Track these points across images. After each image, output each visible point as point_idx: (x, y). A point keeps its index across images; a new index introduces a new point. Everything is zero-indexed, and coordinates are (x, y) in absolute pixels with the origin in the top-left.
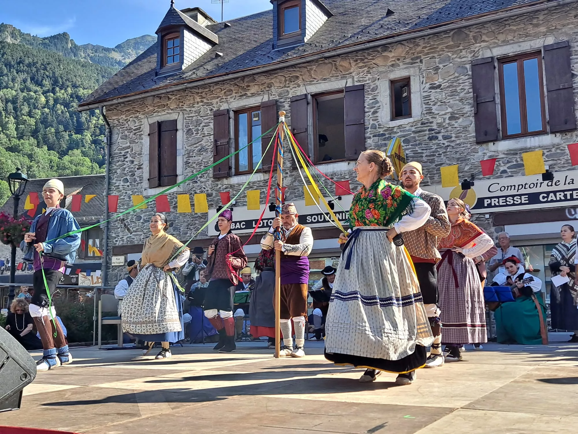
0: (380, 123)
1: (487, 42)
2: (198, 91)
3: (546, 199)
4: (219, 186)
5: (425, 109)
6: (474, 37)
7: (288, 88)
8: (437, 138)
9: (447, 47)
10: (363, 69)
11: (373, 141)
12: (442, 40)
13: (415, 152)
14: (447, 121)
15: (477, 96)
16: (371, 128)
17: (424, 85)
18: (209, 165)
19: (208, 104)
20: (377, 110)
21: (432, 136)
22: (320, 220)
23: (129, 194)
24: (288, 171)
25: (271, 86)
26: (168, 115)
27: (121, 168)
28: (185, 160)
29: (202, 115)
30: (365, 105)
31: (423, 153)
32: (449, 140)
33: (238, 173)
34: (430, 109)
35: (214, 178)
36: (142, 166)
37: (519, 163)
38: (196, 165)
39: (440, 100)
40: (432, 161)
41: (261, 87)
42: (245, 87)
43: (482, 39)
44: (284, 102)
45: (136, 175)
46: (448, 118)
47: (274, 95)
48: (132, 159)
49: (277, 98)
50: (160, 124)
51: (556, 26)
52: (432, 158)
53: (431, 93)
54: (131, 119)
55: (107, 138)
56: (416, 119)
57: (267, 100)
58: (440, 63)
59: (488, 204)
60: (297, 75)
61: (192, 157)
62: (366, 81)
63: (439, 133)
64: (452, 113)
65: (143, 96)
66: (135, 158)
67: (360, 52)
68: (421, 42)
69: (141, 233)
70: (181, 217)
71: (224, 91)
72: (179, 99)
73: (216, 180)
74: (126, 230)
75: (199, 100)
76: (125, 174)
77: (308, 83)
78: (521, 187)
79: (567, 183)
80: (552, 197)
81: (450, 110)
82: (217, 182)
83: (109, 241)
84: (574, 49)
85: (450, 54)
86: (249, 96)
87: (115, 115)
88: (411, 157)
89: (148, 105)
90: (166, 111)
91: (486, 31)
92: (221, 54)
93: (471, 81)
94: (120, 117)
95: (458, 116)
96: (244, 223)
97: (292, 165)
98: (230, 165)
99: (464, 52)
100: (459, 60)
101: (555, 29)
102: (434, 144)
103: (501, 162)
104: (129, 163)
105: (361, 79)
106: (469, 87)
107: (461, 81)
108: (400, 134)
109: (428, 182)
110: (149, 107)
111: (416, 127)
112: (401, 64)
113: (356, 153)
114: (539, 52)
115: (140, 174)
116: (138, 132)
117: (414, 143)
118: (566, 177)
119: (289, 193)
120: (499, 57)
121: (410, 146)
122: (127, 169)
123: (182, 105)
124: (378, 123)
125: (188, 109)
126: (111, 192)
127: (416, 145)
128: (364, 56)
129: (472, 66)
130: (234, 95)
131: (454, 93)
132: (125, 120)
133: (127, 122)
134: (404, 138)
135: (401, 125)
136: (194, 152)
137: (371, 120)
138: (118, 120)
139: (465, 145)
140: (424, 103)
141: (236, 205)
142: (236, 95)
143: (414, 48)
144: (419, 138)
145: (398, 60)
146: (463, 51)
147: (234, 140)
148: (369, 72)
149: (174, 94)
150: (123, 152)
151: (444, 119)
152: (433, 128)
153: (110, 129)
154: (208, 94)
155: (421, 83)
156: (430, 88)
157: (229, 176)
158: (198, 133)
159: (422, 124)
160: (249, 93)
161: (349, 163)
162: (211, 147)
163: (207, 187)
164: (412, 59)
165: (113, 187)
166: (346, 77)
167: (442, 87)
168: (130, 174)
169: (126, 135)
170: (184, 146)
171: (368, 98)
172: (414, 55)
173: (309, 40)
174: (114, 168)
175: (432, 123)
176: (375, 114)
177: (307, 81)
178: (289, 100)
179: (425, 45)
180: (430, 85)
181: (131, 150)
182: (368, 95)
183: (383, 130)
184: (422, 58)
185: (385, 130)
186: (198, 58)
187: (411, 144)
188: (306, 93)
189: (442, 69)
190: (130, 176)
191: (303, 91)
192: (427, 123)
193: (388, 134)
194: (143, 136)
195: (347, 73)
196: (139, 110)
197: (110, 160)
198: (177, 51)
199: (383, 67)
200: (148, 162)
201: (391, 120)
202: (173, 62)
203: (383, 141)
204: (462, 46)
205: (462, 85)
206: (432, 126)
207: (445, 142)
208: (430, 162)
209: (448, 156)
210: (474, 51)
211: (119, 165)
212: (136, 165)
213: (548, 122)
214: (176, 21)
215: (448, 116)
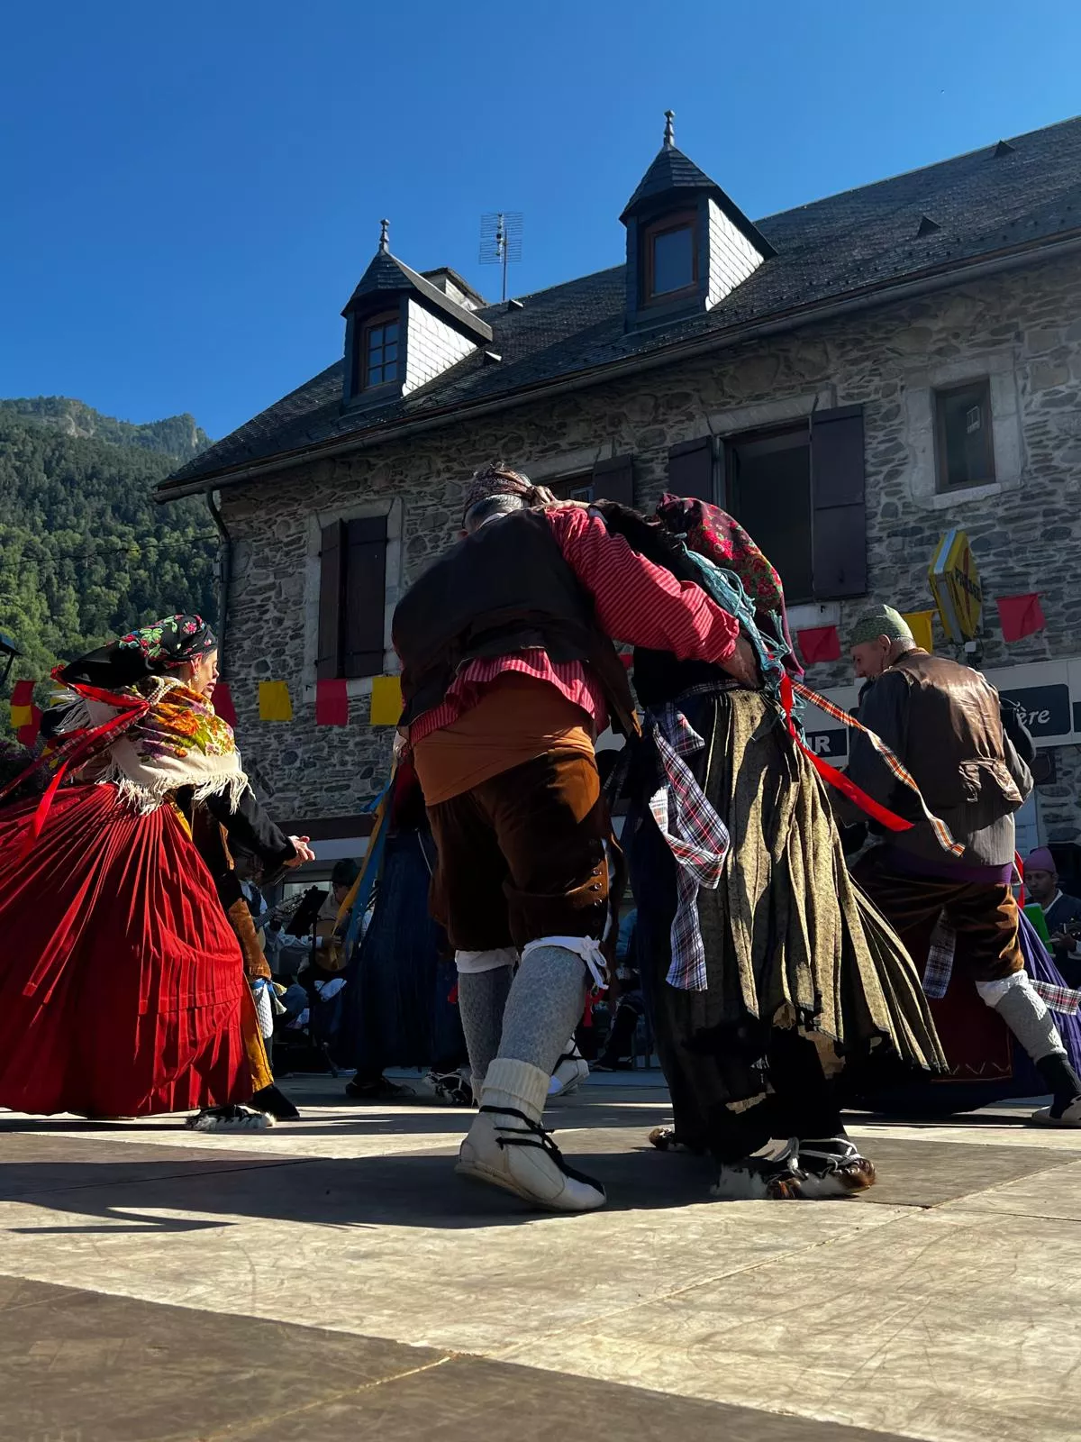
0: (911, 500)
2: (439, 444)
5: (1030, 460)
7: (664, 426)
8: (1067, 533)
10: (861, 366)
11: (888, 546)
13: (1008, 574)
16: (882, 516)
17: (1028, 398)
19: (462, 474)
20: (901, 468)
21: (1056, 528)
25: (620, 422)
26: (367, 507)
27: (252, 636)
29: (447, 503)
30: (867, 457)
31: (1027, 574)
34: (1047, 458)
36: (301, 632)
39: (1072, 433)
40: (1055, 596)
41: (595, 426)
42: (555, 429)
44: (652, 460)
45: (287, 653)
48: (277, 614)
49: (636, 450)
50: (345, 528)
52: (1055, 586)
53: (1049, 416)
54: (279, 519)
55: (222, 565)
56: (1007, 486)
57: (610, 457)
58: (1069, 338)
60: (687, 389)
63: (1073, 519)
65: (308, 456)
66: (285, 613)
67: (853, 325)
68: (1015, 287)
69: (294, 794)
71: (503, 441)
72: (394, 466)
74: (260, 787)
75: (441, 466)
76: (262, 652)
77: (715, 407)
86: (564, 451)
87: (243, 511)
88: (995, 587)
89: (319, 484)
90: (364, 497)
92: (498, 358)
94: (253, 516)
102: (1059, 550)
104: (270, 624)
105: (856, 391)
108: (962, 526)
109: (1043, 651)
110: (322, 488)
111: (1007, 506)
112: (963, 346)
113: (841, 581)
115: (297, 651)
116: (295, 550)
117: (1004, 549)
121: (992, 558)
122: (266, 639)
123: (401, 481)
124: (903, 501)
125: (414, 490)
127: (1009, 554)
128: (863, 332)
130: (527, 448)
132: (266, 522)
133: (270, 527)
134: (974, 538)
135: (966, 504)
137: (883, 495)
142: (532, 449)
143: (998, 305)
144: (1017, 536)
145: (956, 336)
148: (874, 373)
149: (381, 455)
150: (258, 599)
152: (1058, 506)
153: (231, 545)
154: (463, 452)
155: (1020, 392)
158: (438, 546)
159: (1023, 499)
160: (564, 444)
161: (822, 607)
164: (993, 333)
165: (233, 684)
167: (1078, 399)
168: (274, 650)
169: (267, 558)
170: (403, 580)
171: (875, 438)
172: (998, 321)
173: (716, 306)
174: (237, 636)
175: (1052, 493)
176: (896, 478)
177: (712, 406)
178: (666, 454)
179: (1028, 295)
180: (1045, 395)
181: (277, 593)
182: (875, 429)
183: (916, 517)
184: (1022, 327)
185: (922, 519)
186: (441, 370)
187: (993, 551)
188: (708, 433)
189: (1078, 353)
190: (274, 656)
191: (701, 428)
192: (1039, 495)
193: (929, 528)
194: (307, 559)
195: (819, 377)
196: (298, 497)
197: (228, 619)
198: (392, 354)
199: (915, 357)
200: (317, 620)
201: (938, 493)
202: (383, 380)
203: (916, 546)
206: (1053, 503)
208: (1048, 599)
211: (248, 630)
212: (289, 628)
214: (392, 282)
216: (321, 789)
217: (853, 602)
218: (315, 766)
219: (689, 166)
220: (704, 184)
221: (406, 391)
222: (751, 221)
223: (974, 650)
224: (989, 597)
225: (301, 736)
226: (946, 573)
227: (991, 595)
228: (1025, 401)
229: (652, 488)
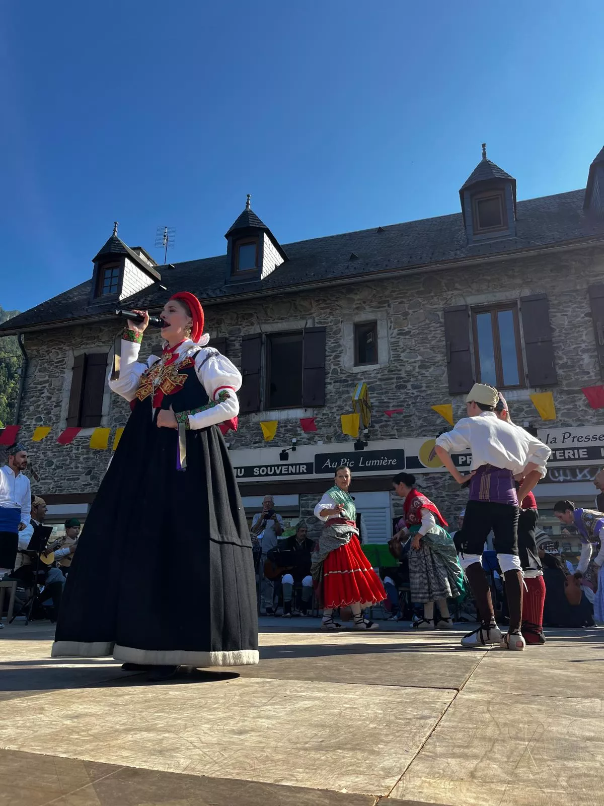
0: (344, 368)
1: (460, 290)
5: (392, 356)
6: (446, 284)
7: (240, 327)
8: (405, 387)
9: (417, 293)
10: (325, 311)
11: (334, 386)
12: (413, 285)
13: (382, 402)
14: (417, 370)
15: (450, 345)
16: (332, 374)
20: (340, 354)
21: (401, 385)
22: (269, 473)
25: (221, 323)
26: (99, 348)
27: (35, 404)
28: (113, 399)
30: (326, 349)
32: (420, 389)
34: (399, 356)
36: (60, 404)
38: (126, 405)
39: (409, 347)
40: (400, 413)
41: (209, 324)
43: (455, 287)
44: (234, 341)
45: (52, 413)
46: (417, 367)
47: (224, 332)
48: (49, 395)
49: (227, 336)
50: (87, 358)
51: (532, 279)
52: (400, 408)
53: (400, 339)
54: (53, 350)
55: (22, 370)
56: (383, 366)
57: (215, 337)
58: (409, 309)
59: (462, 462)
60: (251, 312)
62: (328, 323)
63: (408, 381)
64: (422, 361)
65: (72, 323)
66: (53, 394)
67: (323, 291)
68: (389, 285)
69: (50, 481)
70: (101, 464)
74: (33, 477)
76: (39, 412)
79: (549, 441)
81: (419, 358)
84: (551, 303)
85: (420, 300)
87: (35, 345)
88: (376, 407)
89: (74, 336)
90: (97, 344)
91: (458, 279)
92: (165, 288)
93: (443, 329)
94: (40, 348)
95: (428, 364)
99: (435, 299)
100: (430, 307)
101: (531, 281)
102: (402, 394)
104: (45, 399)
105: (323, 321)
106: (440, 336)
107: (432, 329)
108: (364, 381)
109: (395, 435)
110: (76, 338)
111: (382, 374)
112: (367, 307)
113: (314, 399)
114: (514, 304)
115: (57, 413)
116: (60, 365)
117: (380, 391)
118: (548, 435)
119: (234, 441)
120: (472, 305)
121: (375, 395)
122: (42, 406)
124: (341, 368)
126: (19, 432)
127: (382, 393)
128: (327, 297)
129: (445, 312)
131: (424, 340)
132: (46, 351)
133: (48, 354)
134: (369, 386)
135: (366, 371)
137: (332, 365)
138: (38, 351)
139: (437, 396)
140: (392, 350)
143: (381, 292)
144: (386, 387)
145: (364, 303)
146: (435, 298)
148: (331, 314)
150: (39, 387)
151: (414, 368)
152: (402, 376)
153: (27, 360)
155: (389, 328)
159: (388, 371)
161: (306, 410)
164: (379, 303)
165: (23, 427)
167: (411, 334)
168: (45, 412)
169: (46, 368)
171: (330, 341)
172: (381, 299)
173: (265, 278)
174: (27, 404)
175: (400, 370)
176: (338, 358)
177: (262, 320)
178: (241, 339)
179: (393, 289)
180: (398, 330)
181: (50, 384)
182: (330, 338)
183: (346, 375)
184: (390, 302)
185: (348, 376)
186: (138, 291)
187: (376, 392)
188: (260, 332)
189: (412, 315)
190: (45, 414)
191: (257, 330)
192: (395, 370)
193: (351, 380)
194: (66, 370)
195: (308, 313)
196: (64, 341)
198: (115, 281)
199: (348, 309)
200: (69, 399)
201: (355, 366)
202: (110, 292)
203: (345, 387)
204: (434, 293)
205: (434, 332)
206: (400, 374)
207: (414, 391)
208: (397, 413)
209: (417, 407)
210: (446, 298)
211: (33, 401)
212: (54, 401)
213: (527, 376)
214: (118, 249)
215: (417, 365)
216: (64, 479)
217: (318, 409)
218: (62, 468)
219: (257, 218)
220: (263, 227)
221: (121, 298)
222: (280, 244)
223: (367, 432)
225: (56, 454)
226: (359, 400)
227: (375, 410)
228: (391, 332)
229: (234, 353)
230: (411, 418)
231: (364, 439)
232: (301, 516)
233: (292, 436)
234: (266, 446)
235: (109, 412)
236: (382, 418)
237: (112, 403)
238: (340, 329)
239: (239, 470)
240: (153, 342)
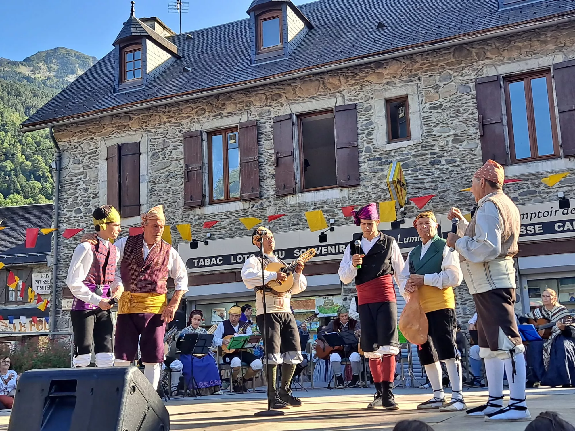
0: (376, 146)
1: (491, 59)
2: (165, 110)
3: (562, 229)
4: (191, 216)
5: (424, 132)
6: (477, 54)
7: (270, 108)
8: (439, 162)
9: (447, 64)
10: (355, 87)
11: (368, 165)
12: (442, 57)
13: (416, 178)
14: (451, 144)
15: (483, 118)
16: (365, 152)
17: (423, 105)
18: (179, 192)
19: (176, 125)
20: (372, 132)
21: (434, 160)
23: (83, 226)
24: (271, 199)
25: (250, 105)
26: (130, 137)
27: (73, 197)
28: (150, 187)
29: (169, 137)
30: (358, 126)
31: (424, 179)
32: (453, 164)
33: (212, 202)
34: (431, 131)
35: (186, 208)
36: (98, 195)
37: (530, 189)
38: (164, 193)
39: (441, 121)
40: (435, 188)
41: (238, 106)
42: (220, 106)
43: (486, 57)
44: (265, 123)
45: (91, 205)
46: (451, 141)
47: (254, 115)
48: (86, 186)
49: (258, 118)
50: (120, 147)
51: (565, 43)
52: (435, 184)
53: (432, 113)
54: (85, 141)
55: (56, 163)
56: (416, 142)
57: (246, 120)
58: (440, 81)
60: (280, 92)
61: (159, 184)
63: (442, 157)
64: (455, 135)
65: (102, 114)
66: (89, 186)
67: (351, 69)
68: (419, 59)
71: (195, 110)
72: (142, 119)
73: (187, 210)
76: (77, 204)
77: (293, 101)
78: (534, 215)
80: (568, 226)
81: (453, 132)
82: (188, 213)
83: (58, 281)
85: (451, 72)
86: (225, 116)
87: (66, 137)
88: (411, 184)
89: (104, 126)
90: (127, 132)
91: (489, 48)
92: (190, 69)
93: (475, 100)
94: (72, 139)
95: (462, 138)
96: (221, 258)
97: (277, 192)
98: (204, 193)
99: (466, 70)
100: (461, 78)
101: (565, 46)
102: (436, 169)
103: (511, 188)
104: (82, 191)
105: (353, 98)
106: (473, 108)
107: (464, 101)
108: (398, 158)
110: (106, 128)
111: (416, 150)
112: (397, 82)
113: (349, 179)
114: (547, 70)
115: (97, 204)
116: (93, 156)
117: (414, 168)
119: (273, 224)
120: (505, 75)
121: (410, 172)
122: (80, 198)
123: (146, 126)
124: (373, 146)
126: (60, 225)
127: (417, 170)
128: (356, 73)
129: (476, 84)
130: (207, 114)
131: (457, 114)
132: (78, 143)
133: (80, 145)
134: (403, 163)
135: (399, 148)
136: (161, 178)
137: (365, 143)
139: (471, 170)
141: (211, 239)
142: (210, 114)
143: (410, 65)
144: (420, 163)
145: (394, 77)
146: (465, 68)
147: (207, 165)
148: (361, 90)
149: (136, 113)
150: (75, 179)
151: (447, 142)
152: (436, 151)
153: (60, 153)
154: (177, 114)
155: (420, 103)
156: (430, 109)
157: (203, 205)
158: (166, 157)
159: (422, 147)
160: (224, 113)
161: (341, 190)
162: (180, 173)
163: (176, 218)
165: (64, 219)
166: (336, 95)
167: (443, 107)
168: (84, 203)
169: (79, 160)
170: (149, 172)
171: (361, 118)
172: (411, 72)
174: (64, 196)
176: (370, 136)
177: (291, 100)
178: (272, 120)
179: (423, 62)
180: (430, 104)
181: (85, 176)
182: (360, 115)
183: (379, 153)
184: (420, 76)
185: (382, 154)
187: (410, 169)
188: (290, 112)
189: (443, 87)
190: (84, 206)
191: (287, 110)
192: (428, 146)
193: (384, 158)
194: (99, 161)
195: (337, 91)
196: (94, 131)
197: (60, 188)
198: (138, 65)
199: (377, 85)
200: (106, 190)
201: (388, 143)
202: (134, 77)
203: (379, 165)
204: (465, 64)
205: (466, 105)
206: (433, 149)
207: (448, 166)
208: (432, 189)
209: (453, 182)
210: (478, 69)
211: (70, 193)
212: (91, 193)
213: (561, 146)
214: (138, 32)
215: (451, 139)
217: (353, 188)
223: (403, 209)
224: (409, 188)
227: (410, 187)
228: (422, 107)
229: (265, 135)
230: (445, 194)
231: (401, 216)
232: (343, 294)
233: (330, 217)
234: (304, 228)
235: (147, 201)
236: (418, 195)
237: (149, 191)
238: (371, 105)
239: (280, 252)
240: (184, 128)
